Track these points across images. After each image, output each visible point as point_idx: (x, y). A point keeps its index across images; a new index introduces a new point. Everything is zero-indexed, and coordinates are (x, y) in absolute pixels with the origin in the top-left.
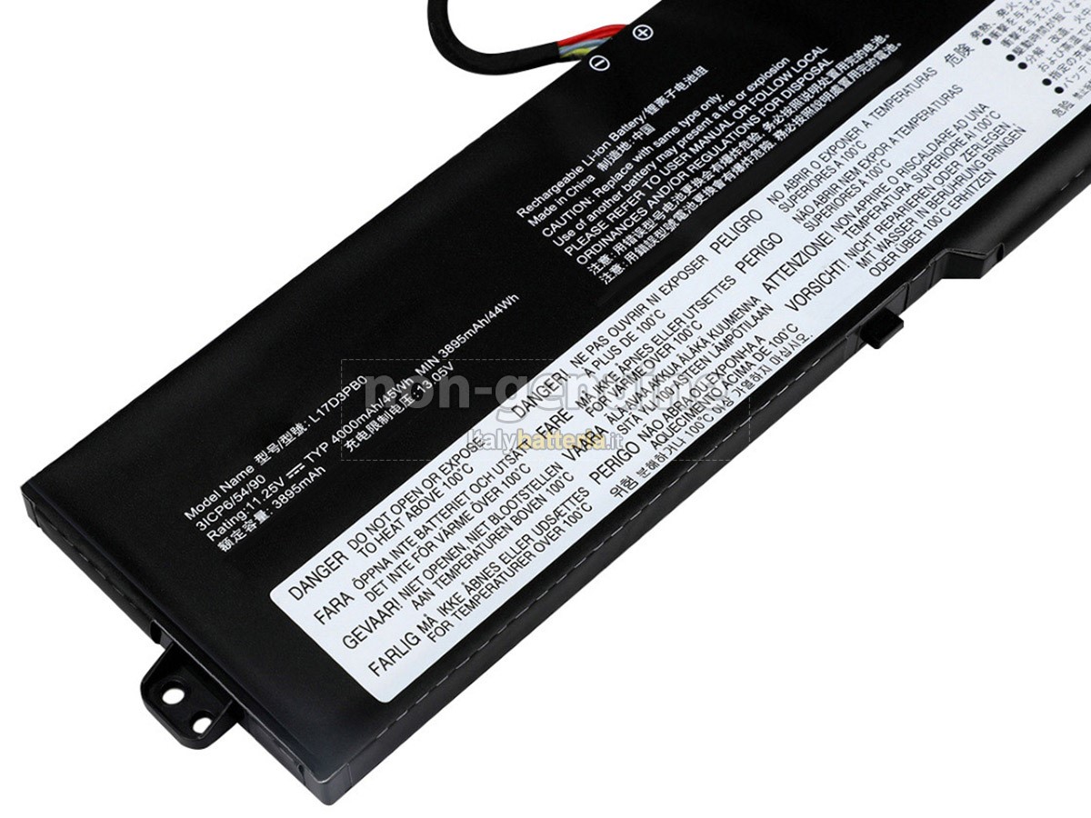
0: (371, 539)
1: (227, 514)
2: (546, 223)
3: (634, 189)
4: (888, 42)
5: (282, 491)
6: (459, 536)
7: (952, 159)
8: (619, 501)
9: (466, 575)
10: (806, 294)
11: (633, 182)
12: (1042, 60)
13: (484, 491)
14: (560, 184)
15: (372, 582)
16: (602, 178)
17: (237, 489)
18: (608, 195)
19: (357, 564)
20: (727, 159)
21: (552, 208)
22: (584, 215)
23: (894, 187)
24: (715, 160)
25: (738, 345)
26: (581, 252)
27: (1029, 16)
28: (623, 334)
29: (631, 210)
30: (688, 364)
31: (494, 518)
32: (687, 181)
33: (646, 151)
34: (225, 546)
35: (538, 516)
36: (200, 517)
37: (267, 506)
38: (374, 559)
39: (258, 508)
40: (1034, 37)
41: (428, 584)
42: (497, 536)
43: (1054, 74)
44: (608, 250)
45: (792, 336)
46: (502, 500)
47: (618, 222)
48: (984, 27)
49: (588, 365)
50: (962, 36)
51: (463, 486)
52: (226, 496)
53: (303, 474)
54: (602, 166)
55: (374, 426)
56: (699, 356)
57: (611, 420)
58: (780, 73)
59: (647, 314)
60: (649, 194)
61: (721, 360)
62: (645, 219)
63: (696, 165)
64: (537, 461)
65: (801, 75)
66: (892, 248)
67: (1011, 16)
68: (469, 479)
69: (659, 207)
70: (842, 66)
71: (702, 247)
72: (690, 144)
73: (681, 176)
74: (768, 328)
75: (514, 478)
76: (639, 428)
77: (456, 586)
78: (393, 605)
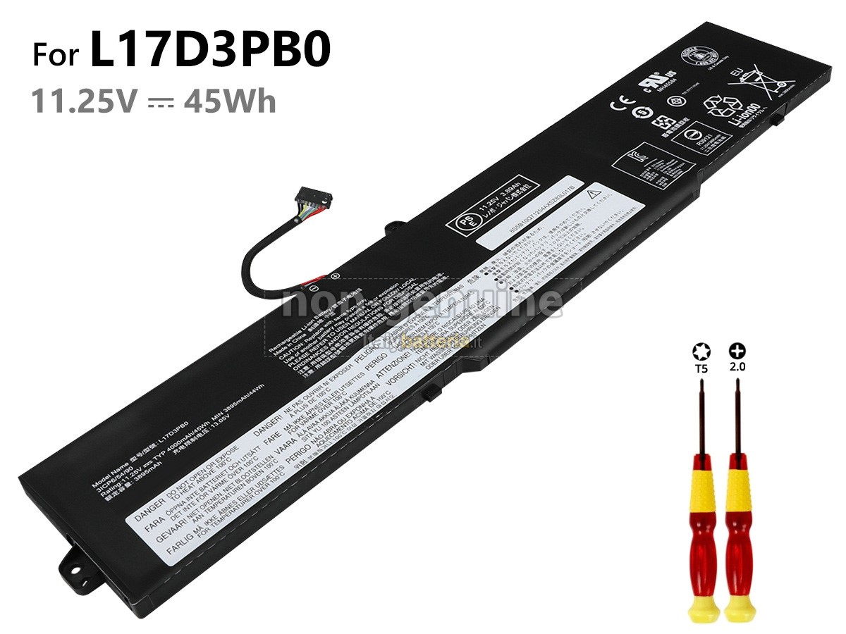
0: (178, 492)
1: (112, 484)
2: (281, 354)
3: (323, 338)
4: (443, 275)
5: (140, 473)
6: (220, 490)
7: (467, 320)
8: (298, 470)
9: (220, 507)
10: (396, 378)
11: (323, 336)
12: (509, 280)
13: (235, 469)
14: (290, 338)
15: (175, 512)
16: (309, 335)
17: (119, 473)
18: (311, 341)
19: (169, 504)
20: (366, 324)
21: (286, 348)
22: (299, 350)
23: (440, 333)
24: (361, 325)
25: (362, 401)
26: (296, 365)
27: (506, 263)
28: (310, 399)
29: (321, 347)
30: (338, 410)
31: (237, 481)
32: (347, 334)
33: (330, 322)
34: (108, 499)
35: (259, 479)
36: (98, 487)
37: (131, 480)
38: (178, 501)
39: (127, 481)
40: (507, 271)
41: (202, 512)
42: (238, 488)
43: (515, 285)
44: (308, 364)
45: (387, 396)
46: (243, 472)
47: (314, 352)
48: (486, 268)
49: (292, 413)
50: (476, 272)
51: (225, 467)
52: (113, 477)
53: (152, 465)
54: (310, 330)
55: (188, 443)
56: (344, 406)
57: (299, 436)
58: (394, 290)
59: (322, 390)
60: (329, 340)
61: (354, 408)
62: (327, 350)
63: (353, 327)
64: (261, 456)
65: (403, 289)
66: (437, 358)
67: (498, 263)
68: (230, 464)
69: (333, 345)
70: (421, 286)
71: (351, 361)
72: (351, 319)
73: (344, 332)
74: (377, 393)
75: (250, 463)
76: (312, 438)
77: (215, 512)
78: (183, 522)
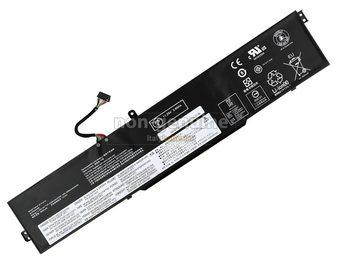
0: (52, 220)
1: (34, 212)
2: (85, 173)
3: (99, 169)
4: (143, 149)
5: (41, 210)
6: (63, 222)
7: (145, 174)
8: (85, 222)
9: (63, 228)
10: (118, 193)
11: (99, 168)
12: (164, 158)
13: (68, 216)
14: (88, 166)
15: (51, 227)
16: (95, 166)
17: (35, 209)
18: (95, 169)
19: (50, 224)
20: (113, 167)
21: (86, 170)
22: (91, 172)
23: (135, 177)
24: (111, 167)
25: (107, 199)
26: (89, 179)
27: (164, 149)
28: (92, 194)
29: (98, 173)
30: (100, 201)
31: (69, 220)
33: (102, 163)
34: (33, 217)
35: (74, 221)
36: (30, 212)
37: (39, 212)
38: (52, 223)
39: (38, 212)
40: (164, 153)
41: (58, 229)
42: (69, 223)
43: (165, 161)
44: (93, 179)
45: (115, 200)
46: (70, 218)
47: (95, 174)
48: (157, 150)
49: (86, 199)
50: (153, 151)
51: (65, 214)
52: (34, 210)
53: (44, 208)
54: (95, 164)
55: (55, 203)
56: (101, 200)
57: (87, 208)
58: (124, 153)
59: (96, 191)
60: (101, 171)
61: (104, 202)
62: (99, 175)
63: (108, 167)
64: (76, 213)
65: (128, 153)
66: (132, 188)
67: (162, 149)
68: (67, 214)
69: (101, 173)
70: (134, 153)
71: (106, 182)
72: (108, 163)
73: (106, 169)
74: (112, 198)
75: (72, 215)
76: (90, 210)
77: (62, 230)
78: (53, 231)
